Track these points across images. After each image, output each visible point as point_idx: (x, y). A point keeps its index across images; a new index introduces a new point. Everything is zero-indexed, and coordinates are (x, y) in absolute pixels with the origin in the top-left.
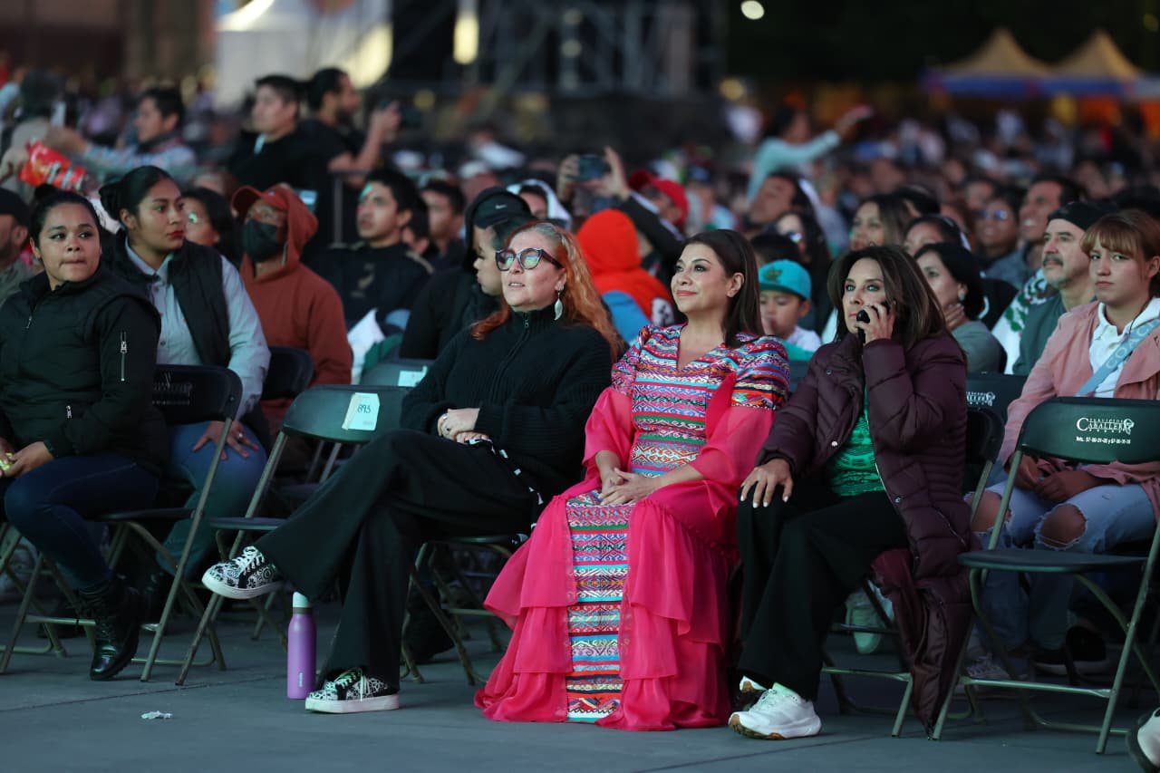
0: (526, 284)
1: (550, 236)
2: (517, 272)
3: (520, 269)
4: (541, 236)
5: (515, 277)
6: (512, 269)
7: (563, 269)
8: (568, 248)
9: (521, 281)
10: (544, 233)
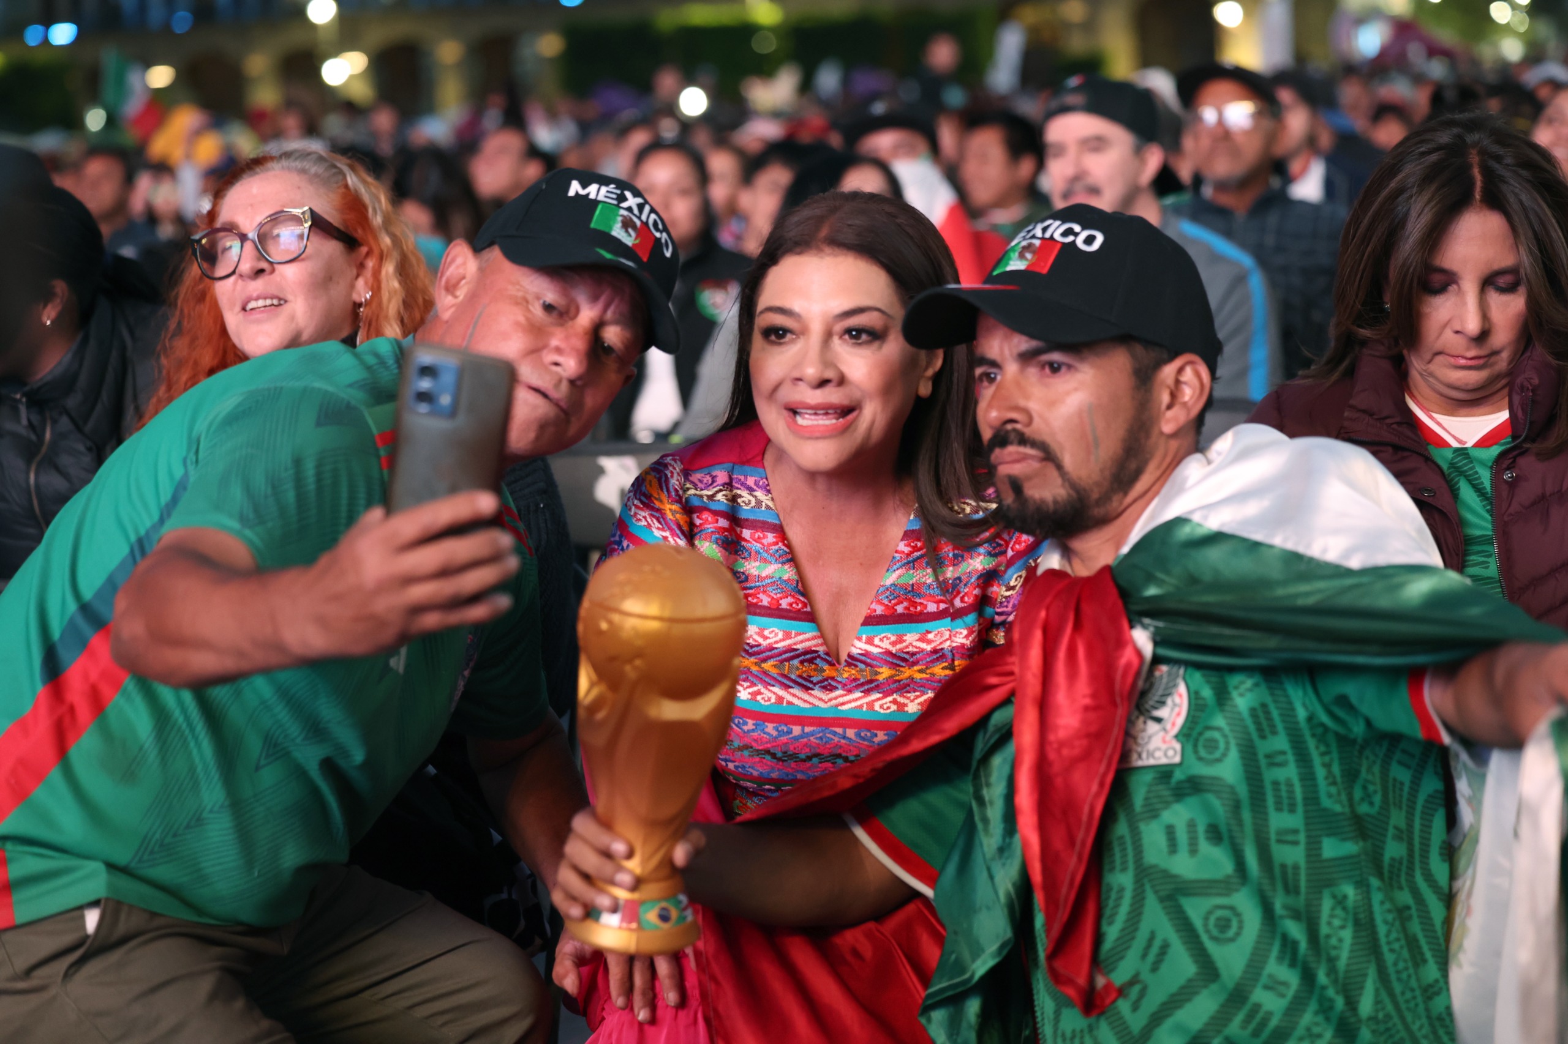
0: (289, 297)
1: (316, 175)
2: (260, 272)
3: (264, 265)
4: (295, 178)
5: (257, 286)
6: (246, 267)
7: (364, 250)
8: (366, 198)
9: (273, 291)
10: (303, 171)
